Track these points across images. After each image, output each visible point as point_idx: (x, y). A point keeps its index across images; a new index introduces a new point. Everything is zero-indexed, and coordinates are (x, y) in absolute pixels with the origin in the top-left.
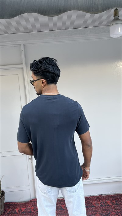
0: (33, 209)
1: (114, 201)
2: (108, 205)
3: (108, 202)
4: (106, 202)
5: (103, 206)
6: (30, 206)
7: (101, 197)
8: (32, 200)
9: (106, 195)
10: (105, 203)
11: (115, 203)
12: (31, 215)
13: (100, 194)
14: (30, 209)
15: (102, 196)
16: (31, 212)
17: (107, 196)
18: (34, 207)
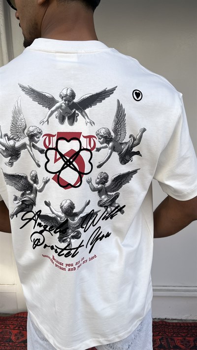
0: (16, 335)
1: (192, 339)
2: (176, 347)
3: (178, 341)
4: (172, 339)
6: (12, 327)
7: (163, 324)
8: (18, 314)
9: (176, 321)
10: (170, 341)
11: (192, 344)
12: (9, 348)
13: (163, 317)
14: (10, 333)
15: (166, 322)
16: (11, 341)
17: (176, 323)
18: (19, 331)
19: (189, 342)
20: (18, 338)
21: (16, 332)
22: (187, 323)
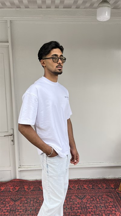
1: (91, 185)
2: (85, 189)
3: (85, 186)
5: (80, 189)
6: (10, 186)
7: (79, 180)
8: (12, 180)
10: (82, 186)
11: (91, 187)
12: (10, 194)
14: (9, 188)
15: (81, 180)
16: (10, 191)
17: (84, 180)
18: (13, 187)
19: (90, 186)
20: (14, 190)
21: (12, 188)
22: (89, 180)
